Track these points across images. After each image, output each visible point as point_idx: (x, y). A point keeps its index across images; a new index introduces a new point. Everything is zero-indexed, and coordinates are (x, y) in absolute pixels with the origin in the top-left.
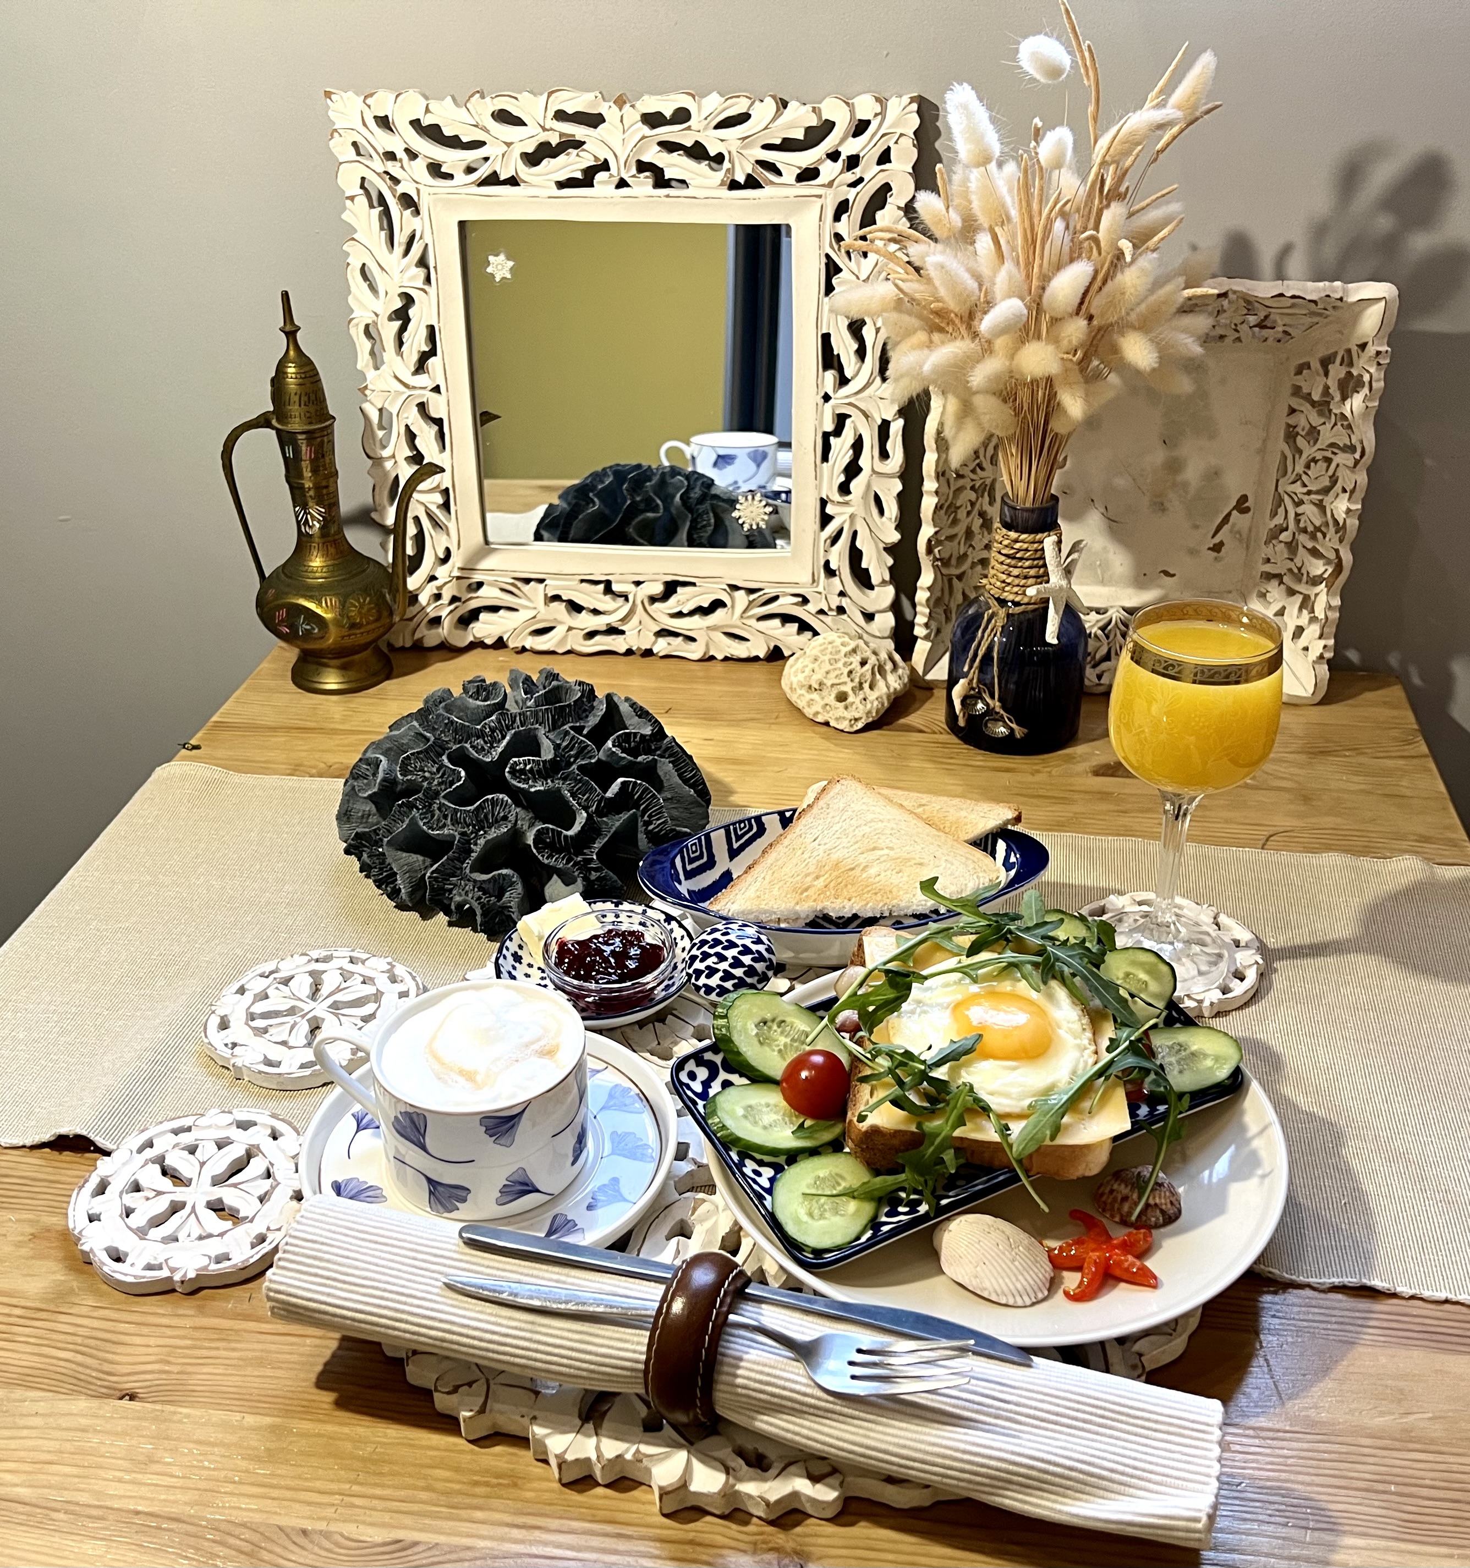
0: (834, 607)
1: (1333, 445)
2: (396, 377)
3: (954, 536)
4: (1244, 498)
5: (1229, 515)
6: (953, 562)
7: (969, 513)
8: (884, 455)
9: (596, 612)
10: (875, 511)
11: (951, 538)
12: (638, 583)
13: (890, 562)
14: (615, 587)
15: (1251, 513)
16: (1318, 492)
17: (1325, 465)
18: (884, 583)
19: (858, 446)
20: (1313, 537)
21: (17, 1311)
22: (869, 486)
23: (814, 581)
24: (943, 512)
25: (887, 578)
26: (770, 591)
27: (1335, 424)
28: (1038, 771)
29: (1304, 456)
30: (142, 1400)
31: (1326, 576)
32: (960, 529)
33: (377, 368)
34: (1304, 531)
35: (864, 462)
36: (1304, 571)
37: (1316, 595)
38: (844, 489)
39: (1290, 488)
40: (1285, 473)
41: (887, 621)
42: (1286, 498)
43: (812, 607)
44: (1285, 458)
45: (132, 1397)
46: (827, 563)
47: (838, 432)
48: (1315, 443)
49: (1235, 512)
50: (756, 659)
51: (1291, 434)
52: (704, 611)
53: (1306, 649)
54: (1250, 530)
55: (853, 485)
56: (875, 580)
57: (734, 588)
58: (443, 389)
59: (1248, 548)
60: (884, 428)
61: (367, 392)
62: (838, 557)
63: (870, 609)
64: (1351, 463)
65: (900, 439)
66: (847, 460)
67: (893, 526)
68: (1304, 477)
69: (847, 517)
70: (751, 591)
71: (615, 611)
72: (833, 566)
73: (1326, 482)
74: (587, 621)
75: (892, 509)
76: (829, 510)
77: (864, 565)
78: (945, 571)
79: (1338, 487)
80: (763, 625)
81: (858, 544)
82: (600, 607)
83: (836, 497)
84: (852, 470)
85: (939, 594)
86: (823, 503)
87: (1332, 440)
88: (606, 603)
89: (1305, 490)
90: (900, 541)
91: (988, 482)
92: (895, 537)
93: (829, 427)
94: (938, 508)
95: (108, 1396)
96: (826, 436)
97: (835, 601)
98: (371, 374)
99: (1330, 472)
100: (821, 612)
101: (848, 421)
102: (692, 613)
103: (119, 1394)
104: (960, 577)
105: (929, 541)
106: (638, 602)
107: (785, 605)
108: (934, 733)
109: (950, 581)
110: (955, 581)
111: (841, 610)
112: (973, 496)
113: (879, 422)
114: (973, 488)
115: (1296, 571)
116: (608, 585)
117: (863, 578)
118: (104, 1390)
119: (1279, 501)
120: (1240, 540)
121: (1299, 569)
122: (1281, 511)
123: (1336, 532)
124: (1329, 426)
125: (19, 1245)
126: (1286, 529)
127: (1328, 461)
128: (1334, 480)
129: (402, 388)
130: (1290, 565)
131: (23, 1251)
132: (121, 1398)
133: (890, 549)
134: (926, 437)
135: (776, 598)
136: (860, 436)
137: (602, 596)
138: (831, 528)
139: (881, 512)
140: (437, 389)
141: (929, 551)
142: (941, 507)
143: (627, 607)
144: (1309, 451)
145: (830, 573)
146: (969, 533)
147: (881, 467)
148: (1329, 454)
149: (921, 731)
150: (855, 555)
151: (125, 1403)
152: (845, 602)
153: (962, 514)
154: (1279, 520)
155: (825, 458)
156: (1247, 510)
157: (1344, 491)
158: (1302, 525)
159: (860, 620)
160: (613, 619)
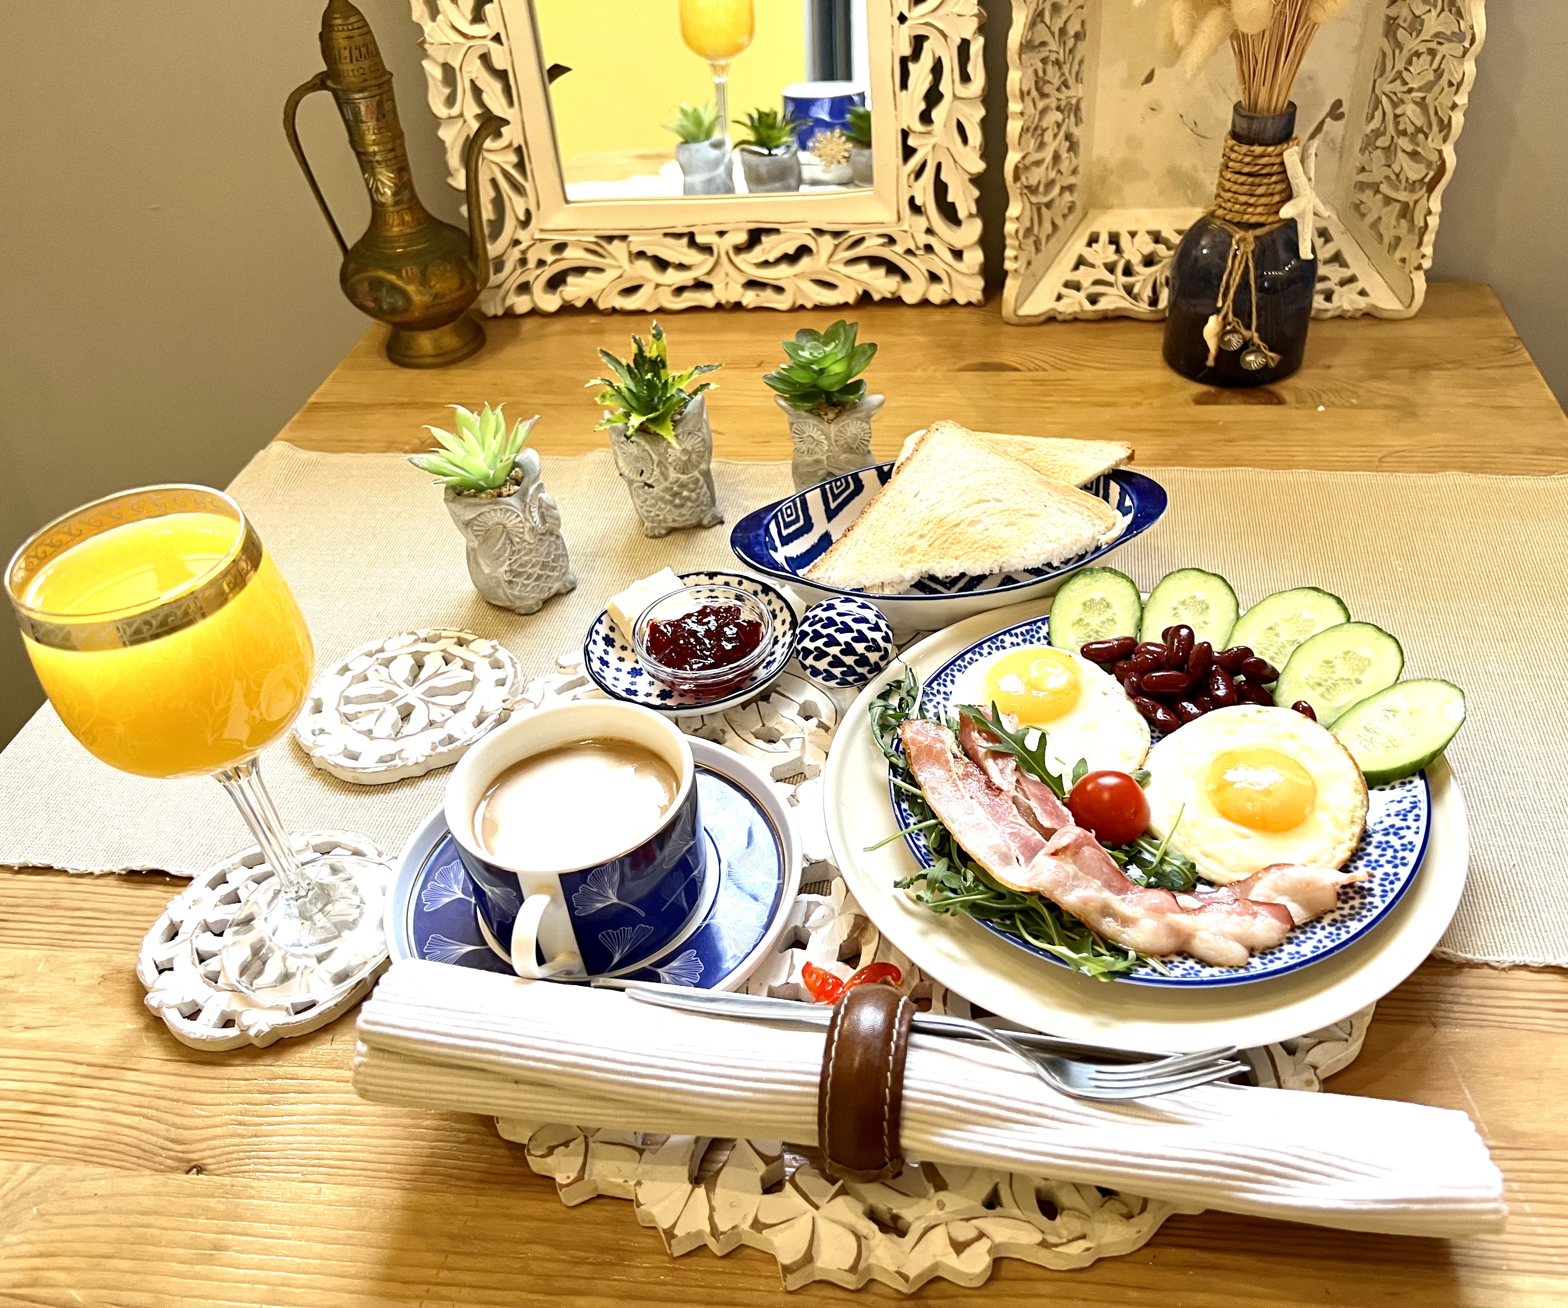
0: (921, 245)
1: (1437, 35)
2: (454, 28)
3: (1043, 160)
4: (1338, 104)
5: (1322, 123)
6: (1041, 189)
7: (1055, 136)
8: (965, 78)
9: (681, 267)
10: (958, 140)
11: (1038, 163)
12: (721, 234)
13: (976, 193)
14: (699, 239)
15: (1344, 120)
16: (1420, 89)
17: (1429, 58)
18: (971, 215)
19: (937, 69)
20: (1413, 138)
21: (83, 1069)
22: (949, 114)
23: (899, 219)
24: (1030, 134)
25: (974, 210)
26: (855, 233)
27: (1443, 10)
29: (1405, 51)
30: (211, 1173)
31: (1427, 180)
32: (1047, 154)
33: (433, 18)
34: (1404, 133)
35: (945, 87)
36: (1402, 176)
37: (1416, 202)
38: (926, 118)
39: (1388, 88)
40: (1383, 72)
41: (975, 257)
42: (1384, 99)
43: (899, 248)
44: (1384, 54)
45: (200, 1170)
46: (912, 200)
47: (916, 54)
48: (1418, 35)
49: (1328, 120)
50: (846, 305)
51: (1391, 26)
52: (791, 259)
53: (1403, 260)
54: (1343, 138)
55: (935, 114)
56: (962, 214)
57: (819, 232)
58: (503, 37)
59: (1341, 157)
60: (964, 47)
61: (427, 46)
62: (924, 193)
63: (958, 246)
64: (1459, 53)
65: (980, 60)
66: (926, 86)
67: (978, 154)
68: (1405, 75)
69: (929, 147)
70: (836, 234)
71: (701, 264)
72: (918, 202)
73: (1431, 77)
74: (674, 277)
75: (975, 136)
76: (911, 142)
77: (950, 199)
78: (1034, 199)
79: (1444, 81)
80: (852, 270)
81: (943, 177)
82: (686, 261)
83: (918, 126)
84: (933, 97)
85: (1028, 224)
86: (905, 134)
87: (1439, 29)
88: (691, 257)
89: (1405, 88)
90: (986, 171)
91: (1074, 101)
92: (979, 166)
93: (907, 51)
94: (1024, 130)
95: (173, 1170)
96: (904, 61)
97: (923, 239)
98: (428, 27)
99: (1435, 65)
100: (909, 252)
101: (926, 45)
102: (778, 261)
103: (186, 1166)
104: (1048, 205)
105: (1017, 168)
106: (723, 255)
107: (872, 246)
109: (1039, 210)
110: (1044, 210)
111: (929, 248)
112: (1059, 116)
113: (958, 41)
114: (1058, 108)
115: (1393, 177)
116: (691, 236)
117: (949, 213)
118: (170, 1162)
119: (1378, 102)
120: (1333, 149)
121: (1398, 176)
122: (1378, 114)
123: (1440, 131)
124: (1434, 13)
125: (89, 989)
126: (1384, 133)
127: (1432, 52)
128: (1439, 73)
129: (461, 40)
130: (1387, 171)
131: (92, 998)
132: (188, 1172)
133: (976, 180)
134: (1009, 54)
135: (861, 240)
136: (940, 59)
137: (686, 250)
138: (915, 162)
139: (965, 140)
140: (497, 38)
141: (1017, 178)
142: (1028, 130)
143: (711, 261)
144: (1412, 44)
145: (916, 209)
146: (1056, 157)
147: (963, 91)
148: (1434, 45)
150: (940, 189)
151: (192, 1176)
152: (932, 240)
153: (1048, 137)
154: (1375, 124)
155: (904, 85)
156: (1341, 116)
157: (1451, 84)
158: (1401, 127)
159: (949, 257)
160: (698, 273)
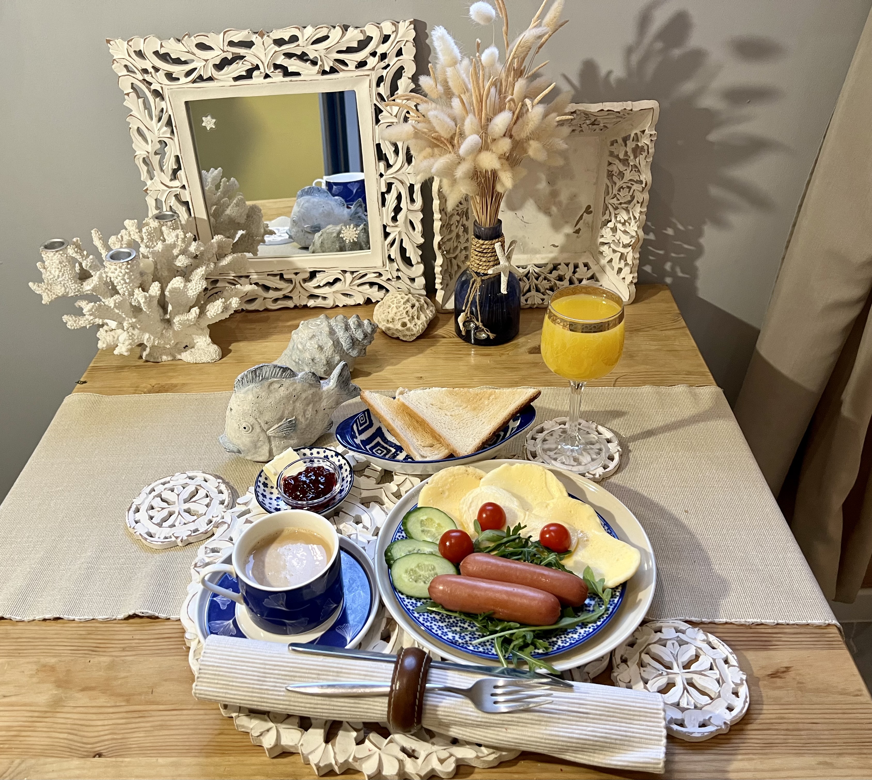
0: (395, 277)
1: (631, 180)
2: (162, 183)
3: (451, 238)
4: (589, 207)
5: (582, 215)
6: (451, 251)
7: (457, 227)
8: (412, 201)
9: (277, 289)
10: (410, 229)
11: (449, 240)
12: (296, 274)
13: (420, 253)
14: (285, 276)
15: (592, 214)
16: (625, 203)
17: (628, 190)
18: (418, 263)
19: (399, 198)
20: (624, 224)
21: (36, 714)
22: (406, 217)
23: (384, 265)
24: (444, 228)
25: (420, 260)
26: (363, 272)
27: (632, 170)
28: (502, 354)
29: (617, 185)
30: (105, 756)
31: (631, 244)
32: (454, 235)
33: (152, 179)
34: (620, 222)
35: (403, 205)
36: (621, 241)
37: (627, 253)
38: (394, 219)
39: (611, 201)
40: (608, 194)
41: (421, 281)
42: (610, 206)
43: (384, 278)
44: (608, 187)
45: (100, 755)
46: (389, 256)
47: (389, 191)
48: (622, 180)
49: (585, 214)
50: (359, 304)
51: (610, 175)
52: (330, 284)
53: (624, 278)
54: (593, 222)
55: (398, 217)
56: (413, 263)
57: (345, 272)
58: (187, 187)
59: (592, 231)
60: (411, 188)
61: (148, 192)
62: (395, 252)
63: (413, 276)
64: (641, 189)
65: (419, 192)
66: (394, 205)
67: (420, 235)
68: (618, 196)
69: (397, 232)
70: (352, 273)
71: (286, 288)
72: (393, 257)
73: (629, 199)
74: (272, 294)
75: (419, 227)
76: (388, 230)
77: (408, 255)
78: (448, 256)
79: (635, 201)
80: (361, 288)
81: (404, 245)
82: (279, 286)
83: (391, 224)
84: (397, 209)
85: (446, 268)
86: (385, 227)
87: (631, 178)
88: (281, 284)
89: (618, 202)
90: (424, 242)
91: (465, 210)
92: (422, 241)
93: (384, 190)
94: (442, 227)
95: (88, 756)
96: (383, 194)
97: (395, 274)
98: (149, 183)
99: (631, 194)
100: (389, 279)
101: (393, 186)
102: (325, 285)
103: (93, 754)
104: (455, 258)
105: (439, 243)
106: (297, 283)
107: (371, 277)
108: (451, 338)
109: (451, 261)
110: (453, 260)
111: (398, 278)
112: (458, 218)
113: (409, 185)
114: (458, 214)
115: (617, 241)
116: (281, 276)
117: (408, 261)
118: (85, 753)
119: (607, 208)
120: (589, 227)
121: (618, 241)
122: (607, 212)
123: (636, 223)
124: (628, 171)
125: (31, 676)
126: (611, 221)
127: (630, 188)
128: (633, 197)
129: (166, 188)
130: (614, 238)
131: (35, 680)
132: (94, 757)
133: (420, 247)
134: (433, 193)
135: (366, 275)
136: (400, 193)
137: (279, 281)
138: (390, 239)
139: (414, 228)
140: (184, 187)
141: (440, 248)
142: (444, 226)
143: (292, 286)
144: (620, 183)
145: (391, 260)
146: (458, 236)
147: (411, 207)
148: (629, 185)
149: (444, 337)
150: (403, 251)
151: (97, 759)
152: (400, 274)
153: (453, 228)
154: (607, 217)
155: (383, 204)
156: (591, 212)
157: (638, 202)
158: (618, 219)
159: (408, 282)
160: (285, 292)
